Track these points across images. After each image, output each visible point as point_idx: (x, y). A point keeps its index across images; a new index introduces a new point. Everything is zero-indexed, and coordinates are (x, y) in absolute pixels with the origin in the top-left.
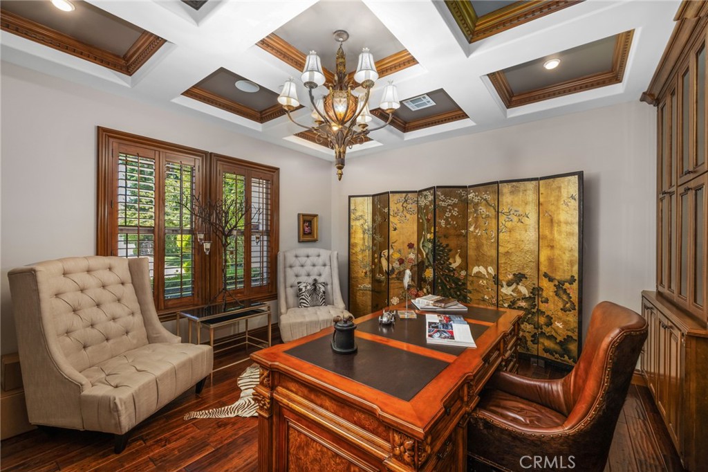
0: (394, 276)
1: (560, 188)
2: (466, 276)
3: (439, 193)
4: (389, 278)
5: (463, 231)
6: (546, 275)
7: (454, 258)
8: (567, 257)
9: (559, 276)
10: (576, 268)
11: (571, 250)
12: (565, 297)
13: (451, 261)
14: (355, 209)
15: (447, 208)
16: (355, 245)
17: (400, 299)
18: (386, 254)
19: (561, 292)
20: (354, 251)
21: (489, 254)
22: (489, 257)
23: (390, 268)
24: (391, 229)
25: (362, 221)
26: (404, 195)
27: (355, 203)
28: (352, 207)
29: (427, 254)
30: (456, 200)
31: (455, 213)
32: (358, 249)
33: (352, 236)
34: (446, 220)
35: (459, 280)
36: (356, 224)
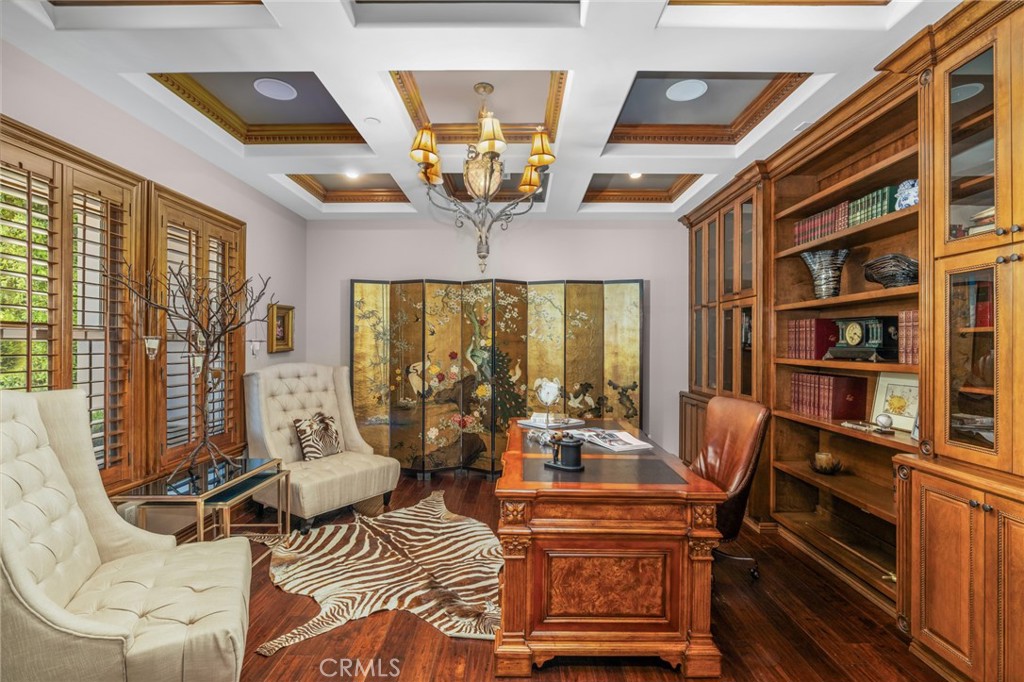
0: (431, 398)
1: (623, 294)
2: (526, 391)
3: (498, 289)
4: (424, 402)
5: (523, 337)
6: (610, 383)
7: (514, 368)
8: (629, 364)
9: (623, 383)
10: (638, 374)
11: (634, 357)
12: (628, 404)
13: (511, 373)
14: (362, 302)
15: (506, 307)
16: (363, 357)
17: (440, 430)
18: (420, 368)
19: (625, 399)
20: (360, 367)
21: (554, 363)
22: (554, 367)
23: (426, 389)
24: (428, 333)
25: (373, 320)
26: (444, 286)
27: (362, 292)
28: (357, 298)
29: (480, 367)
30: (516, 299)
31: (515, 315)
32: (367, 363)
33: (357, 342)
34: (506, 322)
35: (519, 396)
36: (364, 326)
